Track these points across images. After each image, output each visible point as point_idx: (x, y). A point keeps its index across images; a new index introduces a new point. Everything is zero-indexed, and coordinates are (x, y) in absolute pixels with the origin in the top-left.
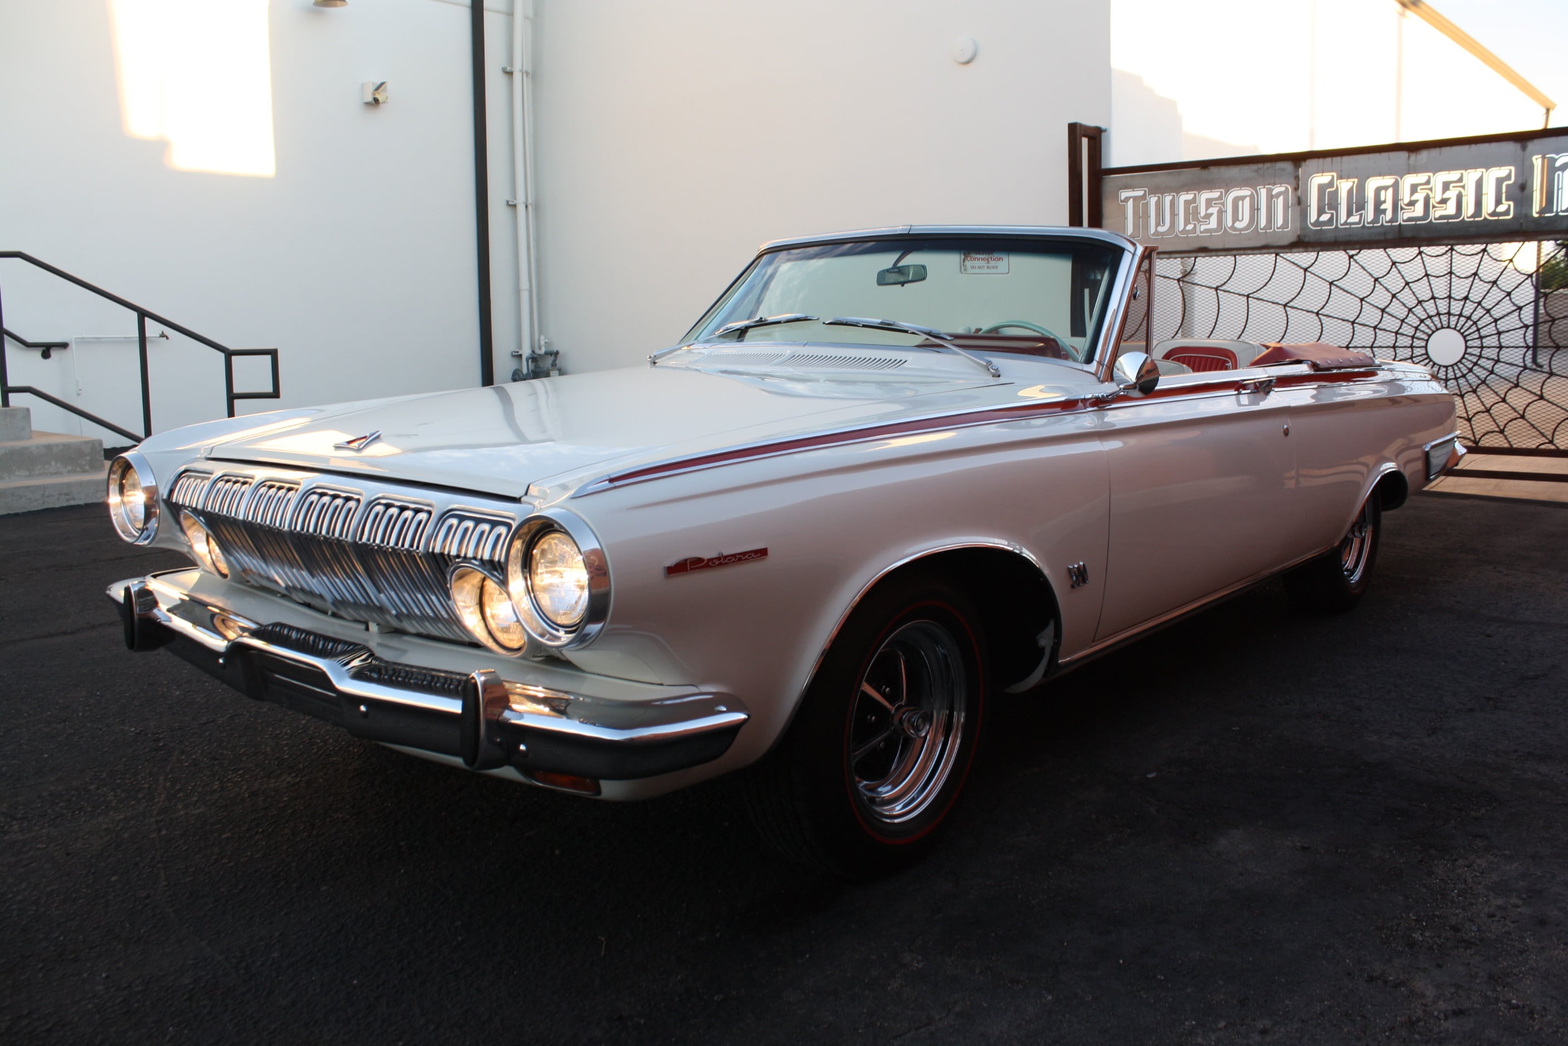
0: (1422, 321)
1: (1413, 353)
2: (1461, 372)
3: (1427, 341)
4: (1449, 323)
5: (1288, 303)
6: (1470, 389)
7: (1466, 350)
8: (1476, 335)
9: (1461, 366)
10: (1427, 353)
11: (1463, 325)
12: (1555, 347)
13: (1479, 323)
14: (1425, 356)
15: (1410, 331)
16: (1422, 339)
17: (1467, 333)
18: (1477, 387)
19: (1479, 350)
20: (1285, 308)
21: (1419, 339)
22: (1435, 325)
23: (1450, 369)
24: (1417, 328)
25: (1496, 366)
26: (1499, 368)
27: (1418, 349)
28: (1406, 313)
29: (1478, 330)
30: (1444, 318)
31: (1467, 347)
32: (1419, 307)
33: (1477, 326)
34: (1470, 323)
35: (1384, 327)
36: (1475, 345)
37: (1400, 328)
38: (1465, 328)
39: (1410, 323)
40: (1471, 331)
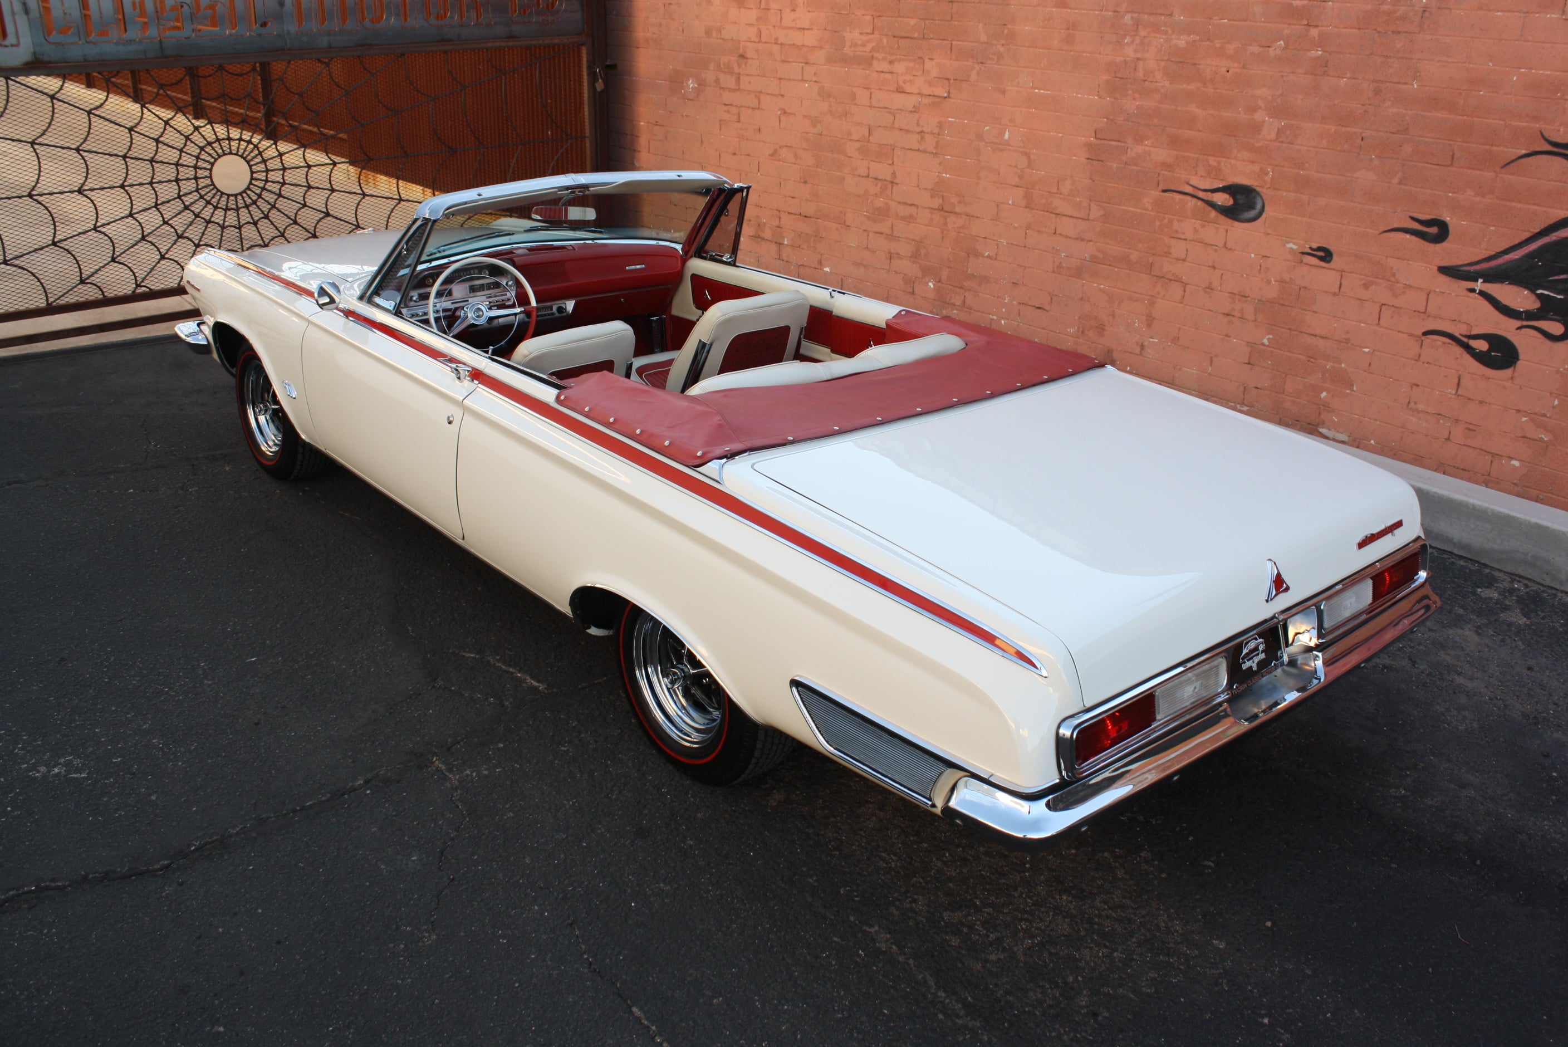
0: (202, 149)
1: (198, 185)
2: (250, 198)
3: (211, 170)
4: (230, 148)
5: (36, 139)
6: (262, 215)
7: (252, 176)
8: (259, 159)
9: (249, 192)
10: (213, 184)
11: (245, 150)
12: (330, 164)
13: (260, 146)
14: (212, 187)
15: (190, 160)
16: (205, 168)
17: (249, 158)
18: (269, 212)
19: (264, 174)
20: (32, 147)
21: (201, 169)
22: (216, 152)
23: (239, 197)
24: (198, 158)
25: (283, 188)
26: (286, 190)
27: (202, 180)
28: (183, 141)
29: (260, 153)
30: (225, 144)
31: (252, 172)
32: (196, 133)
33: (258, 150)
34: (251, 146)
35: (161, 159)
36: (259, 169)
37: (180, 158)
38: (247, 153)
39: (188, 152)
40: (252, 155)
